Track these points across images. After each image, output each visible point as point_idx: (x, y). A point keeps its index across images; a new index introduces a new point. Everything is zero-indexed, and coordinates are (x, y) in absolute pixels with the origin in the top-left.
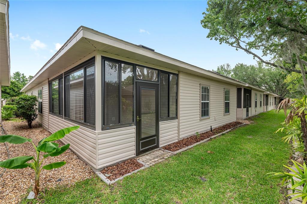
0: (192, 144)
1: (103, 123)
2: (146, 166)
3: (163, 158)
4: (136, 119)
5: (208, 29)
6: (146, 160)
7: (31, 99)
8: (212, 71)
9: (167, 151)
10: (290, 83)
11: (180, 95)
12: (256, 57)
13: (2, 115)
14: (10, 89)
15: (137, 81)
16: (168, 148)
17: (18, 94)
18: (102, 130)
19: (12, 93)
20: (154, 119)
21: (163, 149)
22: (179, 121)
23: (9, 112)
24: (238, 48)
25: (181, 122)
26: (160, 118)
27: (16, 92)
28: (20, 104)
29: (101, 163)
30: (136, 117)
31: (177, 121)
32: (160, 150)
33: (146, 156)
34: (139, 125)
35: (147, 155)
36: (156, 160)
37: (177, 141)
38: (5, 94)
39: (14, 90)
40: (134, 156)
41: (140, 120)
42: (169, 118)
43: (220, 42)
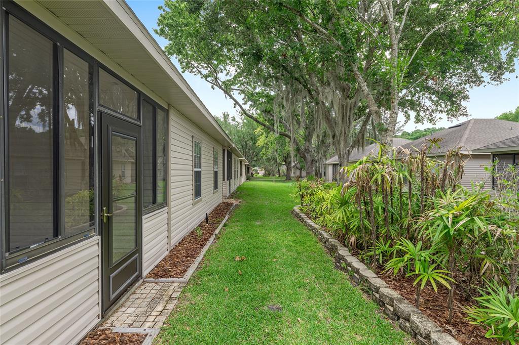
0: (199, 251)
2: (152, 334)
3: (171, 298)
4: (101, 216)
5: (166, 38)
6: (134, 319)
8: (213, 116)
9: (165, 279)
10: (263, 147)
11: (172, 156)
12: (237, 106)
15: (102, 109)
16: (160, 273)
21: (152, 279)
22: (170, 209)
24: (214, 86)
25: (173, 211)
26: (143, 206)
30: (101, 210)
31: (167, 211)
32: (144, 283)
33: (123, 309)
34: (106, 231)
35: (122, 306)
36: (159, 308)
37: (167, 253)
40: (97, 321)
41: (110, 219)
42: (156, 205)
43: (183, 70)
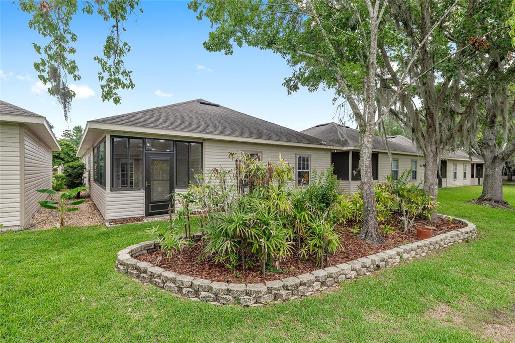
1: (112, 185)
2: (145, 222)
4: (146, 185)
7: (79, 166)
13: (53, 185)
14: (65, 153)
15: (146, 152)
17: (74, 159)
18: (111, 191)
19: (67, 158)
20: (168, 185)
23: (60, 182)
26: (176, 185)
27: (72, 157)
28: (68, 172)
29: (109, 216)
30: (145, 183)
34: (148, 190)
38: (59, 160)
39: (69, 155)
41: (149, 186)
